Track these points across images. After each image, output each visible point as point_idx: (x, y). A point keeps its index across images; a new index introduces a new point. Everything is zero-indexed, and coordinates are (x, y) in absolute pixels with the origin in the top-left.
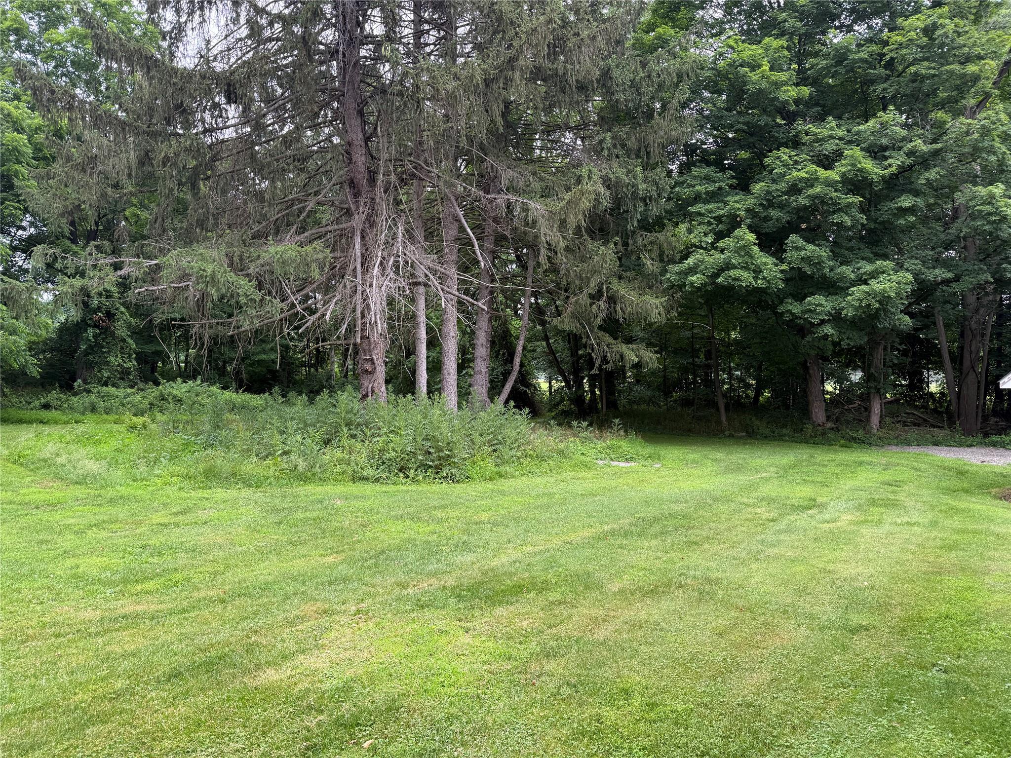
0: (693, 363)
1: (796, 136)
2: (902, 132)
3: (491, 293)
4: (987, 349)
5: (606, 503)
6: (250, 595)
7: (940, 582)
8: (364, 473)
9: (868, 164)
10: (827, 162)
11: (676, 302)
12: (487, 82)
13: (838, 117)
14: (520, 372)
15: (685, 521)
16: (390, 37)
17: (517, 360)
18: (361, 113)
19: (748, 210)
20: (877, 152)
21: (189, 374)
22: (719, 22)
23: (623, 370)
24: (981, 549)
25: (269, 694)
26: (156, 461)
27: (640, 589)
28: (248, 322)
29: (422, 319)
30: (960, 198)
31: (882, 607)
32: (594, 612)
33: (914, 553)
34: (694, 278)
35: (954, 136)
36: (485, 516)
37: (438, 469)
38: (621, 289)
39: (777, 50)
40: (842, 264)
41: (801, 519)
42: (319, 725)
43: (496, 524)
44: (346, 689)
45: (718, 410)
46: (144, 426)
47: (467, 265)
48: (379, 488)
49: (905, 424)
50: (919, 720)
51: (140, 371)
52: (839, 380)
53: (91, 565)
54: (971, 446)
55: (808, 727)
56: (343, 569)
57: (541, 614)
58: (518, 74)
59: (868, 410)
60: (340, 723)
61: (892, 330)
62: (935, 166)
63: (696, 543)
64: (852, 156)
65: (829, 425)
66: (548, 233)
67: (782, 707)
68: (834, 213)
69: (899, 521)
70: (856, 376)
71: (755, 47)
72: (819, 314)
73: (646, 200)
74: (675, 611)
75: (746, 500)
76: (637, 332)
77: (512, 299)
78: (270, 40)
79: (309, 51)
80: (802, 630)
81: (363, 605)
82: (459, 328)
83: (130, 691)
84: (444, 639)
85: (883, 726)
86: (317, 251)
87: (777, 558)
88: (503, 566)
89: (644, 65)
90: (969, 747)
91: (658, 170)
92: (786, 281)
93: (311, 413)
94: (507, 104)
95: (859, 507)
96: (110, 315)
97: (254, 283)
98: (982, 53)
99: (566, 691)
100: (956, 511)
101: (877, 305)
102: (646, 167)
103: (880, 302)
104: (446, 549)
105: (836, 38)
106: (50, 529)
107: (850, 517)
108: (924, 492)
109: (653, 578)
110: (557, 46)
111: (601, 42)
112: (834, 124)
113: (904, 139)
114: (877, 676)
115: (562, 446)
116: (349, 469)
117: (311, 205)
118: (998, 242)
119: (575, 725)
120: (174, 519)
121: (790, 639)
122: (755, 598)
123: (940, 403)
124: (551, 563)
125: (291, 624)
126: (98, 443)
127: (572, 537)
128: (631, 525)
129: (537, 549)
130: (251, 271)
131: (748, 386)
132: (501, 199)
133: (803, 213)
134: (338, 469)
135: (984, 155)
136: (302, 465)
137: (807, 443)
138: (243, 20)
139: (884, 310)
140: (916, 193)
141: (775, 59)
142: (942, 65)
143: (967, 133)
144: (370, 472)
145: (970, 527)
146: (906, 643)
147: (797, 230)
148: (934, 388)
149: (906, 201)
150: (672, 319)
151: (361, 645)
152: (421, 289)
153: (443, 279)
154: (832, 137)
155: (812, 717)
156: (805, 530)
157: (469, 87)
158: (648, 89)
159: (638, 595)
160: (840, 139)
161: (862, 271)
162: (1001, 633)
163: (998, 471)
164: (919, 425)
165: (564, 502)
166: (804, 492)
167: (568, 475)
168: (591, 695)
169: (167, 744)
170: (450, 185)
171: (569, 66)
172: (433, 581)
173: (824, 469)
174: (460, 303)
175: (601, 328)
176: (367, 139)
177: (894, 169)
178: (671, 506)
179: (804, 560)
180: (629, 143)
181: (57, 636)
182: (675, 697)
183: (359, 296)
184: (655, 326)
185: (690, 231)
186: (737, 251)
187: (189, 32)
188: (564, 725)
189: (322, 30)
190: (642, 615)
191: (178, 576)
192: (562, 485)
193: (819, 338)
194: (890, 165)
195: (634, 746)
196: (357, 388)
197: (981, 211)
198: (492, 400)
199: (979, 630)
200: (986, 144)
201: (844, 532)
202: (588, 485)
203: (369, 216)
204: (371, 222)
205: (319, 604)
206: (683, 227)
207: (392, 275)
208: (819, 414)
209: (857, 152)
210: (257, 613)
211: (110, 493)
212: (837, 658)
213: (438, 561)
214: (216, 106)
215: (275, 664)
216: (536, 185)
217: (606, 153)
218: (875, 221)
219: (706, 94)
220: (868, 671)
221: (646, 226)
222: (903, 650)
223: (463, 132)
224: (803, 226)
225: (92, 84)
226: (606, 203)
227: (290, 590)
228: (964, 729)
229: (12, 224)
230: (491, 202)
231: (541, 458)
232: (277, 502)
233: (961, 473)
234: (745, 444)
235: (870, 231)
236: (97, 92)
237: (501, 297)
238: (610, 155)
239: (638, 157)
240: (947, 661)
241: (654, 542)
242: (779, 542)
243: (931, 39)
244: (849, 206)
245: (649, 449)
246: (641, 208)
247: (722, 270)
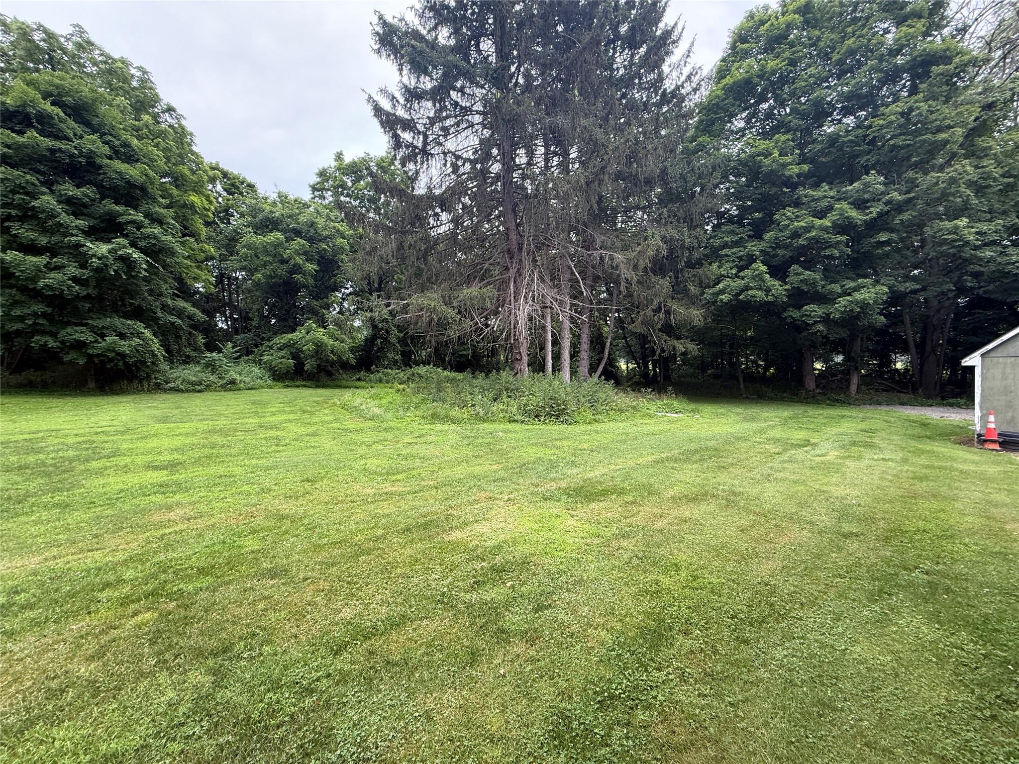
0: (722, 352)
1: (798, 198)
2: (881, 187)
3: (591, 311)
4: (946, 338)
5: (663, 439)
6: (451, 485)
7: (916, 504)
8: (516, 418)
9: (854, 214)
10: (821, 214)
11: (712, 312)
12: (588, 184)
13: (830, 183)
14: (608, 358)
15: (716, 452)
16: (529, 164)
17: (607, 352)
18: (514, 210)
19: (761, 251)
20: (860, 204)
21: (426, 363)
22: (742, 130)
23: (675, 356)
24: (947, 481)
25: (456, 546)
26: (408, 408)
27: (686, 496)
28: (453, 333)
29: (549, 328)
30: (928, 231)
31: (868, 519)
32: (655, 510)
33: (891, 481)
34: (723, 297)
35: (925, 187)
36: (585, 446)
37: (558, 416)
38: (674, 306)
39: (784, 142)
40: (831, 283)
41: (799, 453)
42: (482, 568)
43: (592, 451)
44: (499, 547)
45: (738, 381)
46: (404, 390)
47: (576, 295)
48: (524, 426)
49: (877, 390)
50: (905, 610)
51: (403, 361)
52: (825, 361)
53: (373, 464)
54: (931, 406)
55: (814, 606)
56: (502, 474)
57: (620, 509)
58: (607, 176)
59: (848, 382)
60: (493, 569)
61: (869, 326)
62: (907, 210)
63: (724, 467)
64: (841, 208)
65: (818, 391)
66: (626, 273)
67: (792, 588)
68: (826, 248)
69: (876, 457)
70: (839, 359)
71: (768, 142)
72: (813, 317)
73: (691, 249)
74: (710, 513)
75: (758, 440)
76: (684, 332)
77: (604, 314)
78: (464, 174)
79: (484, 177)
80: (805, 532)
81: (512, 496)
82: (571, 333)
83: (384, 536)
84: (557, 521)
85: (876, 611)
86: (490, 291)
87: (783, 480)
88: (596, 477)
89: (689, 163)
90: (955, 637)
91: (698, 229)
92: (788, 296)
93: (486, 383)
94: (601, 197)
95: (843, 447)
96: (388, 332)
97: (456, 311)
98: (952, 124)
99: (635, 561)
100: (923, 452)
101: (859, 310)
102: (690, 228)
103: (861, 307)
104: (562, 465)
105: (829, 129)
106: (355, 443)
107: (836, 453)
108: (895, 437)
109: (694, 489)
110: (633, 157)
111: (660, 151)
112: (827, 187)
113: (883, 193)
114: (868, 572)
115: (635, 403)
116: (507, 415)
117: (486, 266)
118: (960, 261)
119: (641, 586)
120: (415, 440)
121: (796, 538)
122: (767, 507)
123: (905, 378)
124: (627, 477)
125: (471, 504)
126: (381, 398)
127: (640, 461)
128: (679, 454)
129: (618, 467)
130: (455, 304)
131: (759, 366)
132: (596, 254)
133: (802, 250)
134: (501, 415)
135: (951, 198)
136: (482, 413)
137: (801, 402)
138: (448, 165)
139: (864, 313)
140: (892, 231)
141: (783, 149)
142: (916, 137)
143: (937, 184)
144: (518, 417)
145: (936, 464)
146: (890, 549)
147: (798, 262)
148: (899, 366)
149: (883, 237)
150: (707, 324)
151: (510, 520)
152: (549, 310)
153: (561, 303)
154: (825, 197)
155: (816, 599)
156: (803, 461)
157: (577, 188)
158: (691, 178)
159: (684, 500)
160: (831, 198)
161: (847, 287)
162: (974, 547)
163: (955, 424)
164: (888, 391)
165: (636, 438)
166: (801, 435)
167: (638, 421)
168: (652, 566)
169: (399, 571)
170: (565, 248)
171: (639, 170)
172: (553, 484)
173: (815, 420)
174: (571, 318)
175: (660, 330)
176: (518, 225)
177: (874, 215)
178: (707, 443)
179: (804, 483)
180: (678, 214)
181: (353, 502)
182: (711, 573)
183: (512, 316)
184: (696, 329)
185: (720, 267)
186: (754, 278)
187: (421, 174)
188: (633, 585)
189: (492, 164)
190: (687, 514)
191: (414, 472)
192: (635, 428)
193: (813, 333)
194: (871, 213)
195: (682, 605)
196: (512, 369)
197: (947, 239)
198: (591, 375)
199: (954, 543)
200: (952, 190)
201: (833, 464)
202: (651, 428)
203: (519, 270)
204: (519, 273)
205: (487, 493)
206: (715, 266)
207: (531, 302)
208: (811, 384)
209: (845, 205)
210: (453, 496)
211: (385, 425)
212: (834, 555)
213: (557, 471)
214: (436, 214)
215: (461, 527)
216: (619, 244)
217: (663, 221)
218: (858, 252)
219: (732, 178)
220: (860, 567)
221: (690, 265)
222: (888, 554)
223: (573, 215)
224: (802, 259)
225: (377, 211)
226: (664, 252)
227: (472, 483)
228: (949, 622)
229: (342, 287)
230: (590, 256)
231: (621, 411)
232: (468, 433)
233: (924, 425)
234: (757, 403)
235: (853, 259)
236: (379, 214)
237: (597, 314)
238: (666, 222)
239: (685, 222)
240: (928, 565)
241: (695, 466)
242: (784, 468)
243: (908, 120)
244: (838, 243)
245: (692, 406)
246: (687, 253)
247: (742, 291)
